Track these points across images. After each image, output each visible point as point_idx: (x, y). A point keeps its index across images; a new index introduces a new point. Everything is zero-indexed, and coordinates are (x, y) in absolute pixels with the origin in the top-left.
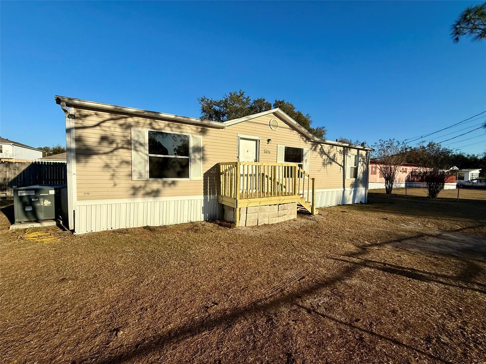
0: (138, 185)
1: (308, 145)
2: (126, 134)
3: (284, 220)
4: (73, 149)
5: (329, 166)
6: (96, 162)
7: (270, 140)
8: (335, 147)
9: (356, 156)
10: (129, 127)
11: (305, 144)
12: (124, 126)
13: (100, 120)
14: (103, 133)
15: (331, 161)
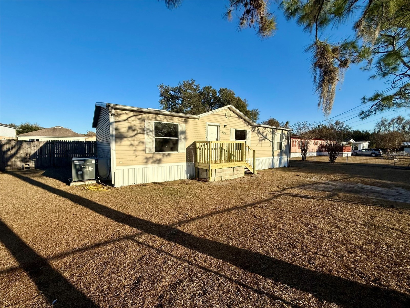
0: (148, 156)
1: (249, 128)
2: (142, 125)
3: (237, 177)
4: (114, 135)
5: (263, 141)
6: (126, 142)
7: (226, 125)
8: (267, 128)
9: (281, 134)
10: (143, 120)
11: (247, 127)
12: (141, 120)
13: (128, 116)
14: (130, 125)
15: (265, 139)
